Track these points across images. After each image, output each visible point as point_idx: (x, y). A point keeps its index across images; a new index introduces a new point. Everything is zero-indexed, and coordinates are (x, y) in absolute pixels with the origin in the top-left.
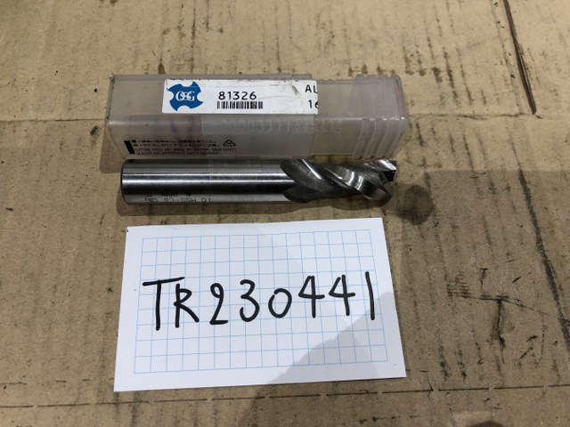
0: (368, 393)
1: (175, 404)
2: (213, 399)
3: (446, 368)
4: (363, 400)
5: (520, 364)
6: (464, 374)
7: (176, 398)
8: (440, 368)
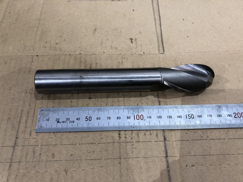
0: (93, 143)
1: (28, 147)
2: (41, 145)
3: (120, 136)
4: (91, 145)
5: (145, 134)
6: (126, 137)
7: (29, 145)
8: (118, 136)
